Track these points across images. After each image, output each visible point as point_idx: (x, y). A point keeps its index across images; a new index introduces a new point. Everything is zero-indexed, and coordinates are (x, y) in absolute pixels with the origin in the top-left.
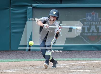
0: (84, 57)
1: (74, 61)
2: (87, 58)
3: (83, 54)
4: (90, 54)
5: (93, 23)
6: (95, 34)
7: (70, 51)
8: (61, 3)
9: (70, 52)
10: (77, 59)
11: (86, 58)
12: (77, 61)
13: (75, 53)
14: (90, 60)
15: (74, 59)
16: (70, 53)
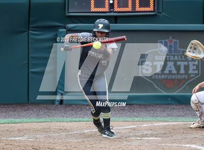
0: (154, 116)
1: (135, 123)
2: (159, 118)
3: (153, 110)
4: (164, 111)
5: (170, 58)
6: (174, 77)
7: (130, 105)
8: (116, 23)
9: (130, 107)
10: (140, 119)
11: (157, 117)
12: (141, 123)
13: (139, 108)
14: (164, 120)
15: (136, 119)
16: (131, 109)
